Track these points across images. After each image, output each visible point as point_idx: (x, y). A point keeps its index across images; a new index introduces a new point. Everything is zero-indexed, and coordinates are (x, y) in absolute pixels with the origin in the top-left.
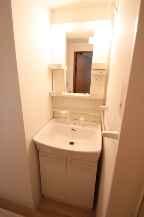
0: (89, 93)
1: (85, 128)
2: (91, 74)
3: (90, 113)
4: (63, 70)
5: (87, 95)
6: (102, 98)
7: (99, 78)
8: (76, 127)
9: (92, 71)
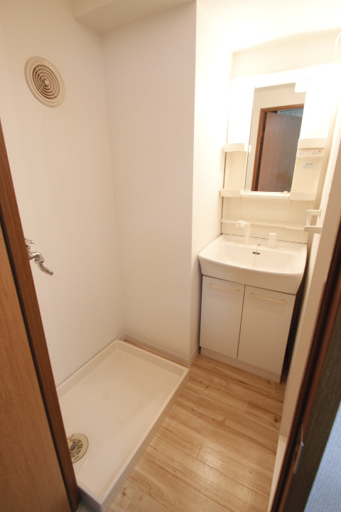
0: (289, 191)
1: (276, 250)
2: (295, 158)
3: (287, 227)
4: (246, 152)
5: (285, 194)
6: (313, 198)
7: (309, 164)
8: (260, 249)
9: (298, 152)
